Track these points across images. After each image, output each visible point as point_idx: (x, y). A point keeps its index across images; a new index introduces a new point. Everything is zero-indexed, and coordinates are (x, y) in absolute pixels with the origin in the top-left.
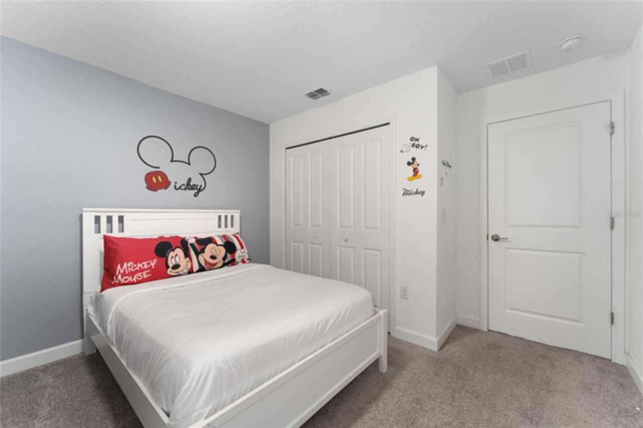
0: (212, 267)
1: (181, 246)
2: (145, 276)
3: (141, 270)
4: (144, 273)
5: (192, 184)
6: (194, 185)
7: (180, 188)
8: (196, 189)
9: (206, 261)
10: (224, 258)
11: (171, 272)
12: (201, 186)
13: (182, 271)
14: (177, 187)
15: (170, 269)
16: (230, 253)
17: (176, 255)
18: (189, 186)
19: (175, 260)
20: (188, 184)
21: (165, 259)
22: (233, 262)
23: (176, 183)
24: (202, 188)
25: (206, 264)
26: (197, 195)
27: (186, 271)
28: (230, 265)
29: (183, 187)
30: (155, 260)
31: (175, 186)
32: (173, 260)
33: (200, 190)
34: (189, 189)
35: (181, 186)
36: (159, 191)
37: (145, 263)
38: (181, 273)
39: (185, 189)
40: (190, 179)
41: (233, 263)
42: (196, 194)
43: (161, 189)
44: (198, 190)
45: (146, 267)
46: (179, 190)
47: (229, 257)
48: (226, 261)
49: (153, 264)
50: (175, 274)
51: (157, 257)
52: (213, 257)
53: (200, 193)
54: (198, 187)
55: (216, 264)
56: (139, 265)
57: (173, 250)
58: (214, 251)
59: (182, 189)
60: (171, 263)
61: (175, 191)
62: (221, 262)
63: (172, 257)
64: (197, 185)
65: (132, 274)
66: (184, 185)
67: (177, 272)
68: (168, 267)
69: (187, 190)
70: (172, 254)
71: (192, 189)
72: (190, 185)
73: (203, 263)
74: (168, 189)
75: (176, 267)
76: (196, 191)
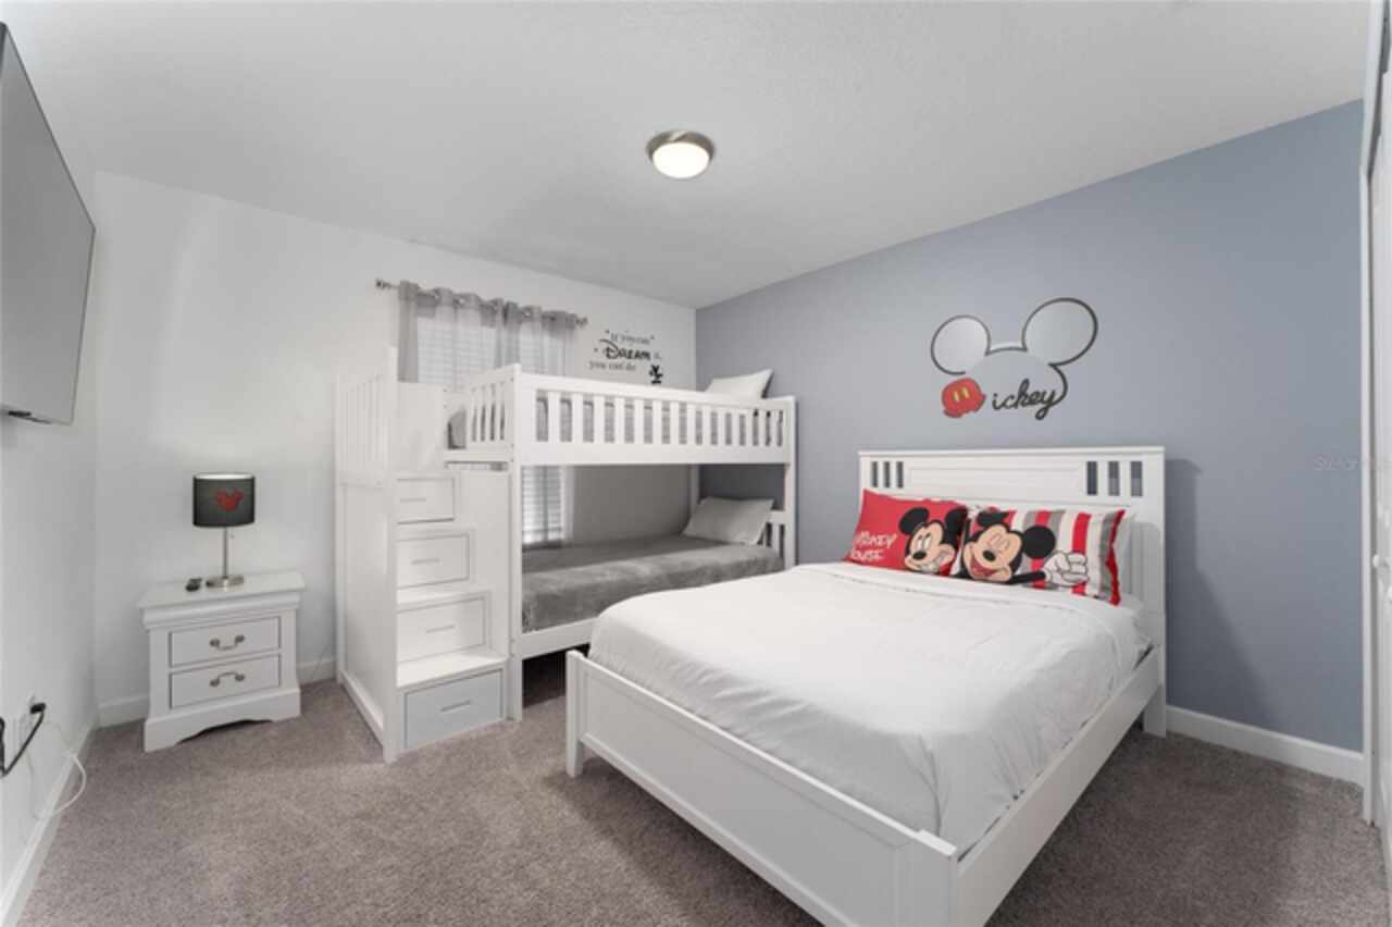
0: (986, 576)
1: (943, 521)
2: (877, 557)
3: (874, 547)
4: (877, 552)
5: (1030, 392)
6: (1037, 393)
7: (1004, 404)
8: (1042, 401)
9: (974, 560)
10: (1015, 564)
11: (910, 561)
12: (1053, 394)
13: (926, 565)
14: (998, 404)
15: (910, 557)
16: (1030, 555)
17: (928, 535)
18: (1024, 397)
19: (923, 544)
20: (1022, 393)
21: (908, 537)
22: (1036, 579)
23: (995, 395)
24: (1057, 397)
25: (972, 566)
26: (1043, 417)
27: (931, 567)
28: (1031, 584)
29: (1009, 403)
30: (895, 536)
31: (994, 402)
32: (920, 542)
33: (1051, 403)
34: (1024, 404)
35: (1006, 400)
36: (965, 416)
37: (881, 537)
38: (924, 568)
39: (1015, 405)
40: (1026, 382)
41: (1039, 583)
42: (1041, 414)
43: (967, 412)
44: (1048, 403)
45: (880, 543)
46: (1003, 410)
47: (1027, 565)
48: (1018, 572)
49: (890, 542)
50: (917, 569)
51: (899, 532)
52: (989, 556)
53: (1051, 410)
54: (1047, 397)
55: (993, 572)
56: (874, 539)
57: (926, 526)
58: (996, 543)
59: (1007, 407)
60: (916, 546)
61: (997, 412)
62: (1005, 569)
63: (920, 538)
64: (1044, 393)
65: (863, 549)
66: (1012, 397)
67: (918, 566)
68: (908, 552)
69: (1020, 407)
70: (922, 532)
71: (1032, 402)
72: (1026, 396)
73: (968, 564)
74: (981, 410)
75: (920, 555)
76: (1040, 406)
